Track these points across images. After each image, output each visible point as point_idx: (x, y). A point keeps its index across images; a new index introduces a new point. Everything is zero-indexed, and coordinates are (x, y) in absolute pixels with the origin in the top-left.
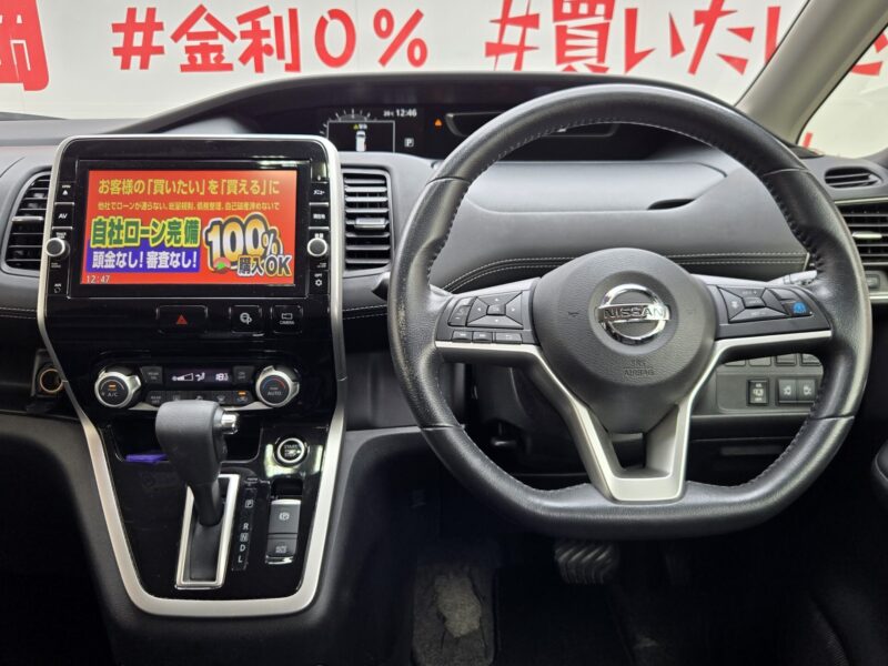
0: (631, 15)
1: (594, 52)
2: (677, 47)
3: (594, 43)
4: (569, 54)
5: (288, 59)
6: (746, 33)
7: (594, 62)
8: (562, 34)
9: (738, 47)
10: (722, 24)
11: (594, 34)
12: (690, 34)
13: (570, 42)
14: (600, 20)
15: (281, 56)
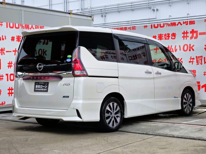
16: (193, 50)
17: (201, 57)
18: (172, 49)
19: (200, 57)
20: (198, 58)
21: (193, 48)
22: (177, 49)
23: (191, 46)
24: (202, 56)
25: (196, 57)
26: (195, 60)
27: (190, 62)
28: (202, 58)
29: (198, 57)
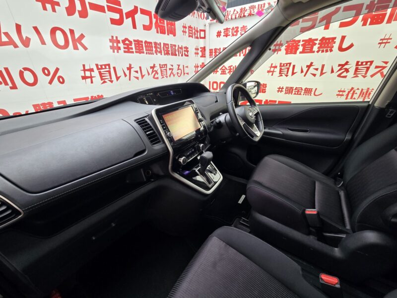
0: (114, 68)
1: (109, 77)
2: (125, 75)
3: (108, 75)
4: (103, 78)
5: (10, 85)
6: (137, 72)
7: (109, 79)
8: (100, 74)
9: (136, 75)
10: (132, 70)
11: (108, 73)
12: (127, 72)
13: (103, 75)
14: (108, 70)
15: (6, 84)
16: (85, 48)
17: (107, 67)
18: (6, 34)
19: (105, 65)
20: (102, 68)
21: (83, 41)
22: (28, 40)
23: (77, 36)
24: (109, 65)
25: (97, 65)
26: (96, 73)
27: (84, 78)
28: (109, 68)
29: (101, 66)
